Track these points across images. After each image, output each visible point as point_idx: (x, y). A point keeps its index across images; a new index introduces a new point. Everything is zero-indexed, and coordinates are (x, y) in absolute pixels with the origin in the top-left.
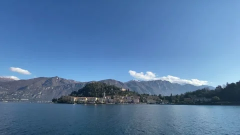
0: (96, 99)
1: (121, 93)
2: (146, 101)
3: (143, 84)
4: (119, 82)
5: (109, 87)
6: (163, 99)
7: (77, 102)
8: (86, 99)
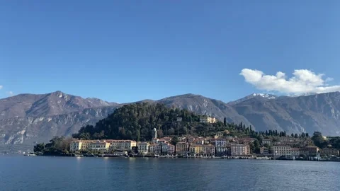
0: (133, 144)
1: (203, 130)
2: (270, 152)
3: (284, 106)
4: (214, 101)
5: (172, 115)
6: (322, 144)
7: (84, 153)
8: (108, 145)
